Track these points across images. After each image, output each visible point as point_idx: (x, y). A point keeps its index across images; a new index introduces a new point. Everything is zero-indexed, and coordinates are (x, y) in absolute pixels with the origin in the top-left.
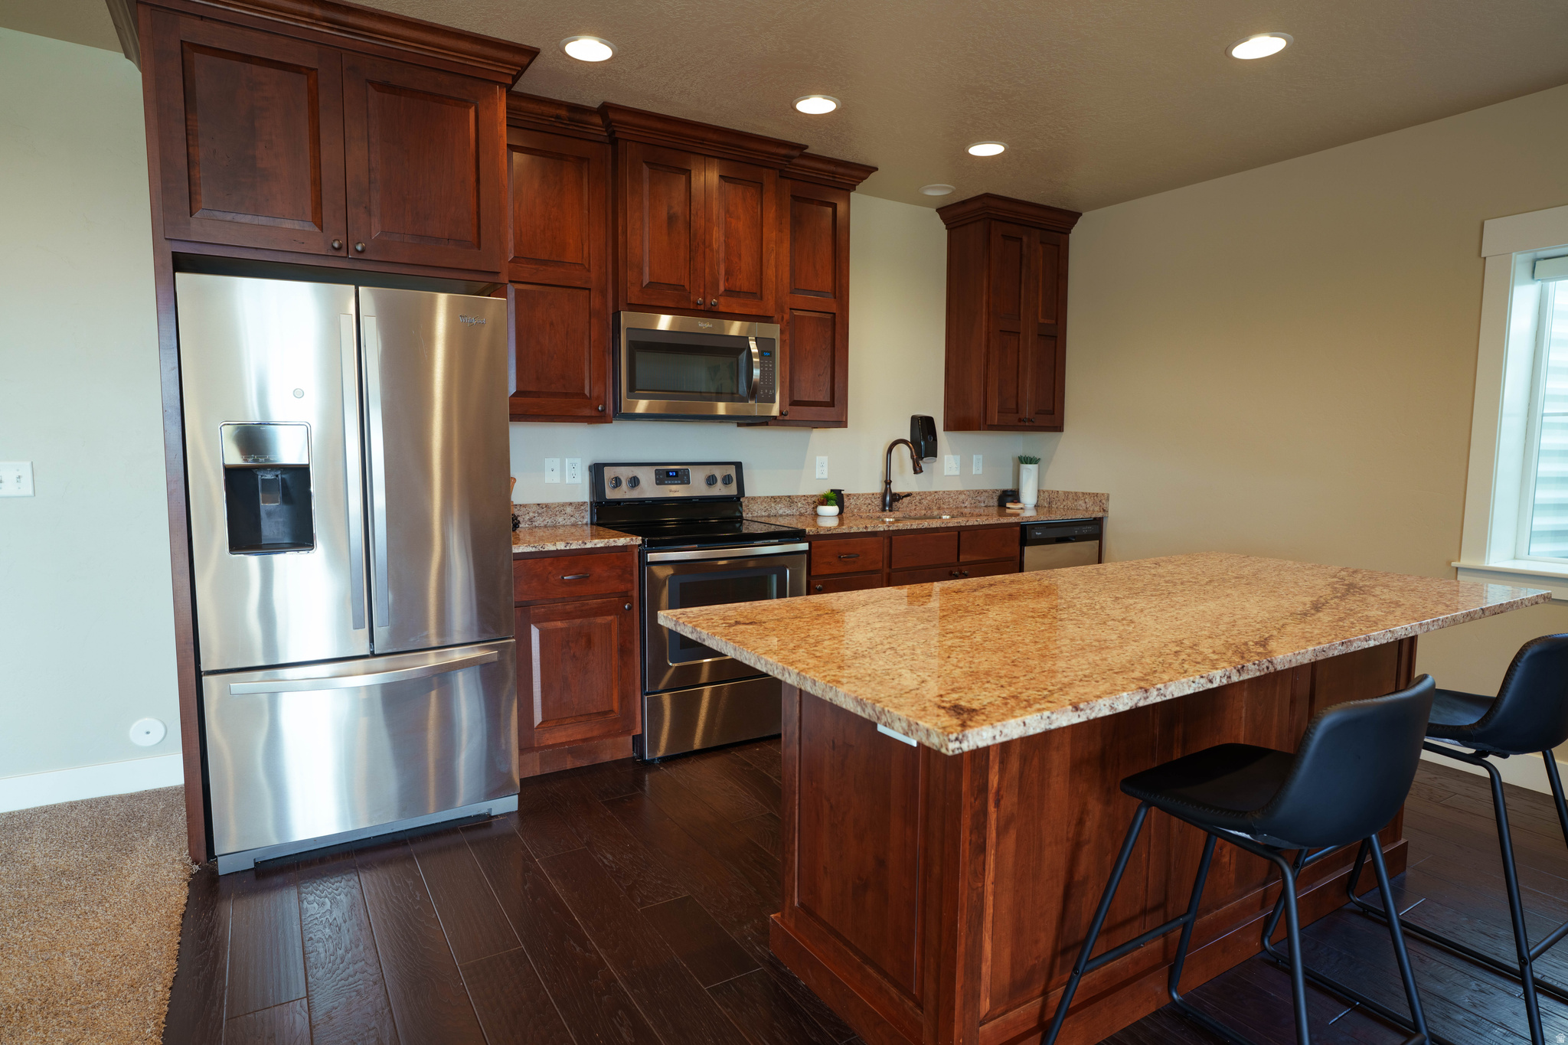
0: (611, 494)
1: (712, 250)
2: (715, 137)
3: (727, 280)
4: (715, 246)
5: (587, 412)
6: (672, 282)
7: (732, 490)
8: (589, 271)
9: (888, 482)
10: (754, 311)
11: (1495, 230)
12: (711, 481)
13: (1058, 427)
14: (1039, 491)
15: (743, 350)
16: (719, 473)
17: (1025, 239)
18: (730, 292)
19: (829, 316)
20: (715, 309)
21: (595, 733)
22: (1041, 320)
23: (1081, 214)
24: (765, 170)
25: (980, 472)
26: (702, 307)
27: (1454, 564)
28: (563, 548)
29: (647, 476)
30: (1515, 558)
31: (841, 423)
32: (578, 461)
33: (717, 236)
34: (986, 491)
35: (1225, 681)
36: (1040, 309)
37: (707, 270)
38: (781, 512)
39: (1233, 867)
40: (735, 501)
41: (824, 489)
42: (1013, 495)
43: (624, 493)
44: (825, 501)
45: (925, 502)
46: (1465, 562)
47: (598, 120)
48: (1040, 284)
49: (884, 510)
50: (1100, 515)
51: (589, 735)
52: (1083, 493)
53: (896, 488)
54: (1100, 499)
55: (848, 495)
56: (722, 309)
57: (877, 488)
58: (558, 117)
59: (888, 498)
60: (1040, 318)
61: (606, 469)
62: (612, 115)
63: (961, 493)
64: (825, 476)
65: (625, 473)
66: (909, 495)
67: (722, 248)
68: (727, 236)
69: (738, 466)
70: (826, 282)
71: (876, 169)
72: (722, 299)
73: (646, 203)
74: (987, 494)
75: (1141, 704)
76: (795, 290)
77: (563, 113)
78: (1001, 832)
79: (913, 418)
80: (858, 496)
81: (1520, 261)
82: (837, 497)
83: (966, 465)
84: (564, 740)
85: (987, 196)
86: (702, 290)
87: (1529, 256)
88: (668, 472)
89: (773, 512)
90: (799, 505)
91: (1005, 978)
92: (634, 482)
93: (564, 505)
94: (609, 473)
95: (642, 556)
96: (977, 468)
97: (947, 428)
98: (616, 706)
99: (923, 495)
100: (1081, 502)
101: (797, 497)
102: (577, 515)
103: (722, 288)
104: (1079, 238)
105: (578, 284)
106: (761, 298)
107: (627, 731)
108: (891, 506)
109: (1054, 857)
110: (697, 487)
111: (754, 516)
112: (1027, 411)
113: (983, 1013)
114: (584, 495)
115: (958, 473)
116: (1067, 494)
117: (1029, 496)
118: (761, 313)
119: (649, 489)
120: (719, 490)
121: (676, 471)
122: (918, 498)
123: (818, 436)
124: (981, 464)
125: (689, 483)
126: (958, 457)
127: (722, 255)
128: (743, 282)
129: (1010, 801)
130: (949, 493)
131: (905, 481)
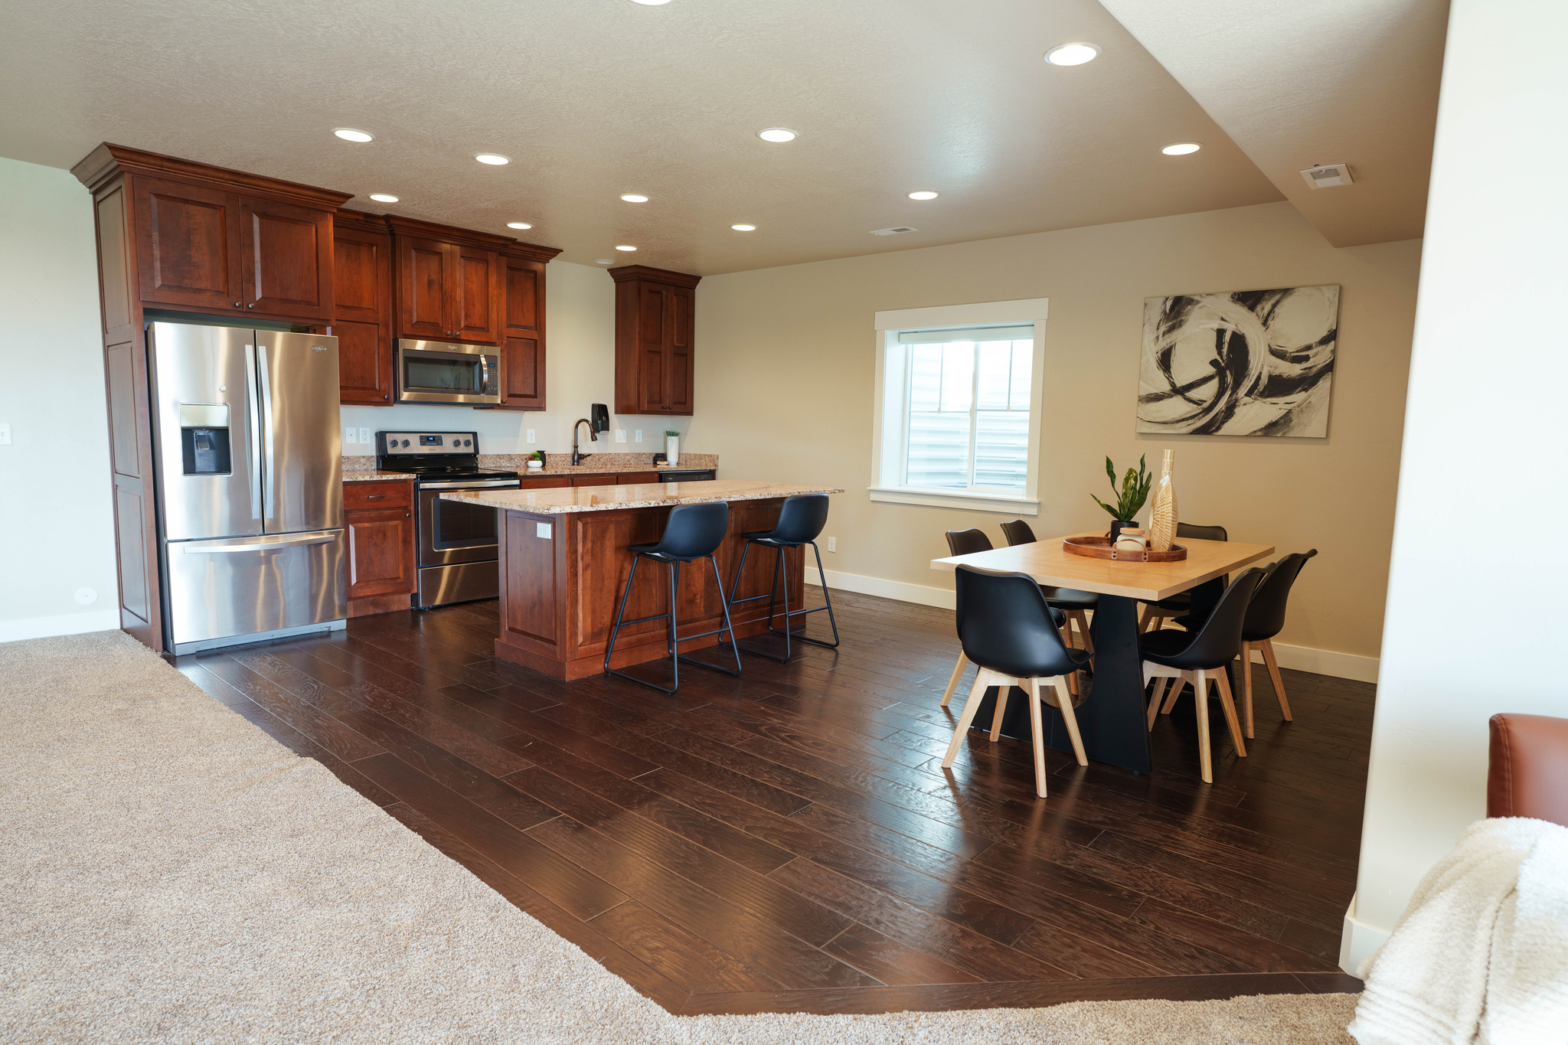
0: (391, 451)
1: (456, 302)
2: (457, 234)
3: (466, 320)
4: (458, 299)
5: (377, 399)
6: (431, 321)
7: (471, 450)
8: (378, 313)
9: (576, 447)
10: (484, 339)
11: (880, 317)
12: (457, 443)
13: (689, 412)
14: (679, 454)
15: (477, 362)
16: (462, 438)
17: (664, 293)
18: (468, 327)
19: (532, 342)
20: (458, 338)
21: (389, 591)
22: (676, 344)
23: (701, 278)
24: (489, 253)
25: (641, 441)
26: (450, 337)
27: (868, 488)
28: (368, 479)
29: (415, 440)
30: (900, 485)
31: (541, 408)
32: (368, 429)
33: (460, 294)
34: (645, 454)
35: (656, 505)
36: (675, 337)
37: (453, 314)
38: (503, 465)
39: (702, 605)
40: (473, 457)
41: (533, 450)
42: (663, 457)
43: (400, 450)
44: (533, 458)
45: (602, 460)
46: (873, 487)
47: (383, 222)
48: (675, 321)
49: (573, 464)
50: (713, 468)
51: (385, 592)
52: (704, 455)
53: (582, 451)
54: (714, 459)
55: (549, 455)
56: (463, 337)
57: (570, 451)
58: (357, 220)
59: (576, 457)
60: (675, 342)
61: (387, 435)
62: (392, 221)
63: (627, 454)
64: (534, 442)
65: (400, 438)
66: (589, 455)
67: (463, 301)
68: (466, 293)
69: (475, 434)
70: (530, 320)
71: (562, 251)
72: (463, 332)
73: (414, 273)
74: (645, 456)
75: (619, 508)
76: (510, 326)
77: (361, 218)
78: (585, 569)
79: (593, 405)
80: (556, 455)
81: (890, 336)
82: (542, 456)
83: (630, 437)
84: (370, 594)
85: (637, 266)
86: (450, 326)
87: (898, 331)
88: (428, 437)
89: (498, 464)
90: (516, 460)
91: (589, 630)
92: (406, 443)
93: (359, 457)
94: (389, 438)
95: (416, 486)
96: (639, 437)
97: (617, 412)
98: (401, 575)
99: (601, 456)
100: (703, 461)
101: (514, 455)
102: (368, 464)
103: (463, 325)
104: (700, 291)
105: (371, 321)
106: (488, 331)
107: (408, 591)
108: (578, 462)
109: (610, 584)
110: (447, 447)
111: (484, 465)
112: (667, 402)
113: (579, 643)
114: (372, 451)
115: (625, 441)
116: (695, 455)
117: (673, 458)
118: (488, 340)
119: (417, 448)
120: (462, 449)
121: (434, 437)
122: (597, 457)
123: (528, 416)
124: (641, 436)
125: (442, 444)
126: (625, 431)
127: (463, 304)
128: (476, 321)
129: (588, 558)
130: (619, 454)
131: (587, 447)
